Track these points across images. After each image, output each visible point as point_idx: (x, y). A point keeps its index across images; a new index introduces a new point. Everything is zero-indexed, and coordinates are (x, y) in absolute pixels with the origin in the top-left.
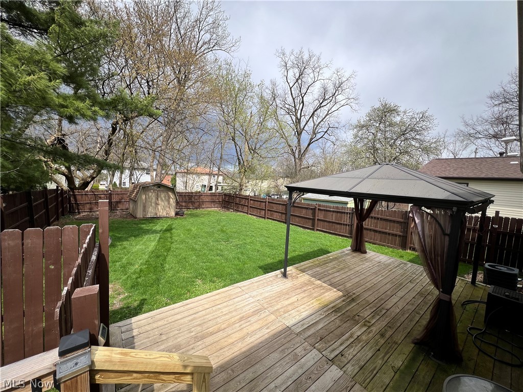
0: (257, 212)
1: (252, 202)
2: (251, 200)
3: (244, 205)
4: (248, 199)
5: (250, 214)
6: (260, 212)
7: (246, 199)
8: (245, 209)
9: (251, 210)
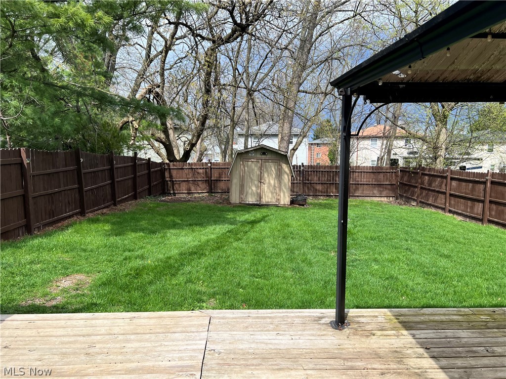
0: (466, 206)
1: (454, 183)
2: (452, 179)
3: (439, 192)
4: (446, 177)
5: (450, 211)
6: (472, 208)
7: (442, 177)
8: (441, 200)
9: (453, 202)
